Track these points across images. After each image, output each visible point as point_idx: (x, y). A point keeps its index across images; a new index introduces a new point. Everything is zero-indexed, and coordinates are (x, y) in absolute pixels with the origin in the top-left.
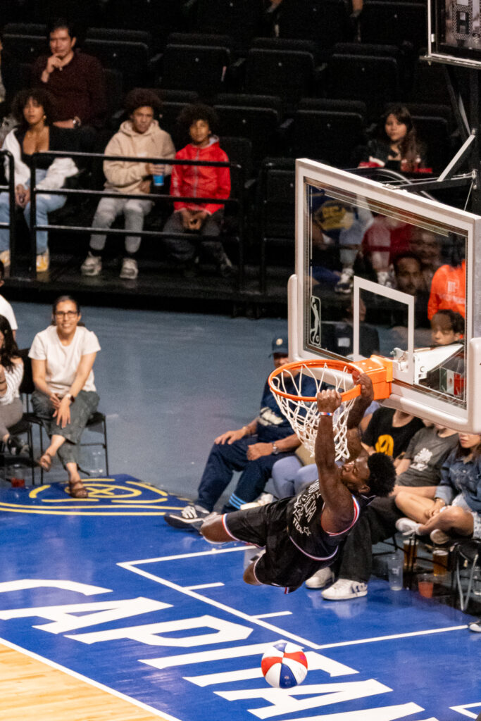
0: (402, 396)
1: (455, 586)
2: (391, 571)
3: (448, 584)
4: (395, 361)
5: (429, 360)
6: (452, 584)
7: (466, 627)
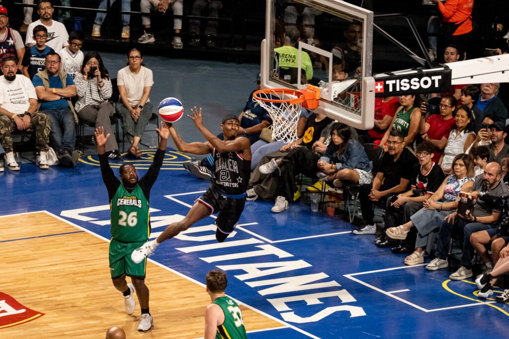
0: (325, 107)
1: (346, 210)
2: (312, 201)
3: (342, 208)
4: (321, 88)
5: (338, 87)
6: (345, 208)
7: (351, 232)
